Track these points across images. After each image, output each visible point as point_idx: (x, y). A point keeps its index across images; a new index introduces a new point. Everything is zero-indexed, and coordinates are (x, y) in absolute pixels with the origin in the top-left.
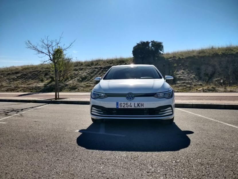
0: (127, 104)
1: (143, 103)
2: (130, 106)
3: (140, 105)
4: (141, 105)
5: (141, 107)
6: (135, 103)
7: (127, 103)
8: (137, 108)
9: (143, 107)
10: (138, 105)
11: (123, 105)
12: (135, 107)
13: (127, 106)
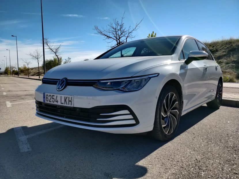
0: (53, 97)
1: (71, 98)
2: (56, 101)
3: (67, 100)
5: (69, 104)
11: (49, 98)
13: (53, 100)
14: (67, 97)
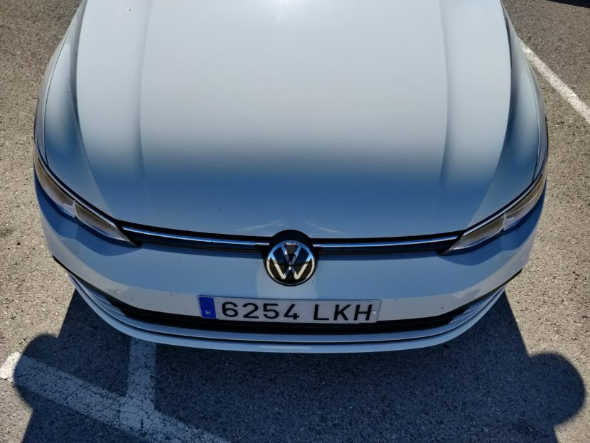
0: (269, 308)
1: (370, 307)
2: (286, 315)
3: (350, 313)
4: (357, 312)
5: (356, 318)
6: (317, 307)
7: (265, 306)
8: (332, 321)
9: (367, 318)
10: (338, 312)
11: (242, 311)
12: (316, 318)
13: (271, 314)
14: (348, 306)
